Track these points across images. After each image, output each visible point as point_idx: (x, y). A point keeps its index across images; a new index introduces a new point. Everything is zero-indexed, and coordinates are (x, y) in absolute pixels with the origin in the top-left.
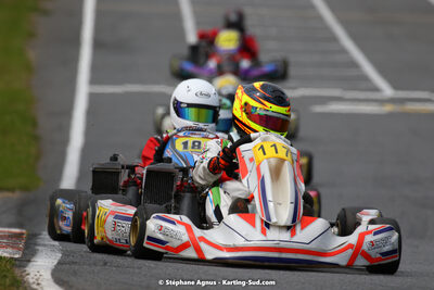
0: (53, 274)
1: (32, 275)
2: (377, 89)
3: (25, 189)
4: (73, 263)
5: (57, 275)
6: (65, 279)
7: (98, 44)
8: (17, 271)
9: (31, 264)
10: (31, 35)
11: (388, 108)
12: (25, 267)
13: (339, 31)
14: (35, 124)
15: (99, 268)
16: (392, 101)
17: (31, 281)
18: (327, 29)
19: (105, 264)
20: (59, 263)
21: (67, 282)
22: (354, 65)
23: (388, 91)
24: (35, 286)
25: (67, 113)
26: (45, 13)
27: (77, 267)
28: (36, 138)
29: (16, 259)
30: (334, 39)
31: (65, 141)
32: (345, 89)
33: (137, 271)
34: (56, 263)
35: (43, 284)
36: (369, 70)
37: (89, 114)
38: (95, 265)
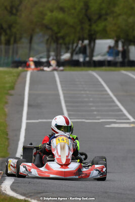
0: (11, 187)
1: (3, 187)
2: (128, 119)
3: (3, 157)
5: (13, 188)
6: (15, 188)
7: (29, 105)
9: (3, 184)
10: (6, 103)
11: (132, 125)
13: (115, 99)
14: (7, 134)
15: (27, 184)
16: (133, 123)
18: (111, 98)
19: (30, 183)
20: (13, 183)
22: (121, 111)
23: (132, 120)
24: (4, 191)
25: (19, 130)
26: (11, 95)
27: (19, 184)
28: (8, 139)
30: (113, 101)
31: (18, 140)
32: (117, 119)
34: (12, 183)
35: (7, 190)
36: (125, 112)
37: (26, 130)
38: (26, 183)
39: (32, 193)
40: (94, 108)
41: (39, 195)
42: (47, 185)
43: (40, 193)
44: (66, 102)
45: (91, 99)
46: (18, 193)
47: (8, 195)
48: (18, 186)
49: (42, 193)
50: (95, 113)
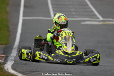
0: (12, 67)
1: (6, 67)
2: (98, 18)
3: (6, 44)
4: (17, 64)
5: (13, 68)
7: (25, 6)
8: (2, 66)
9: (6, 64)
10: (8, 4)
11: (101, 23)
12: (4, 65)
13: (88, 3)
14: (8, 28)
16: (102, 21)
17: (6, 69)
19: (26, 64)
20: (14, 64)
21: (15, 69)
22: (92, 12)
23: (101, 18)
24: (7, 70)
25: (17, 24)
28: (9, 31)
29: (2, 63)
30: (87, 5)
31: (16, 32)
33: (34, 66)
34: (12, 64)
35: (9, 69)
36: (96, 13)
37: (23, 24)
38: (23, 64)
39: (27, 72)
40: (73, 10)
41: (33, 74)
42: (38, 66)
43: (33, 72)
44: (52, 4)
45: (71, 3)
46: (17, 72)
47: (10, 73)
48: (17, 67)
49: (35, 72)
50: (74, 13)
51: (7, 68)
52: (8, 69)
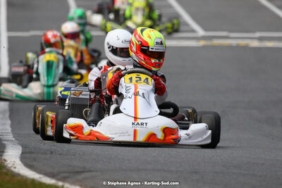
15: (48, 156)
17: (10, 165)
19: (52, 153)
24: (13, 169)
27: (34, 156)
51: (13, 165)
52: (15, 168)
